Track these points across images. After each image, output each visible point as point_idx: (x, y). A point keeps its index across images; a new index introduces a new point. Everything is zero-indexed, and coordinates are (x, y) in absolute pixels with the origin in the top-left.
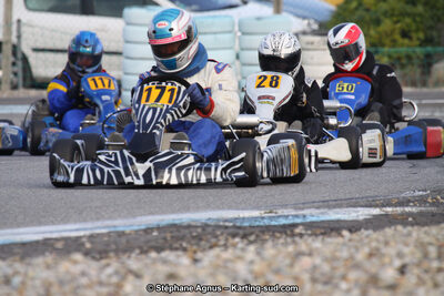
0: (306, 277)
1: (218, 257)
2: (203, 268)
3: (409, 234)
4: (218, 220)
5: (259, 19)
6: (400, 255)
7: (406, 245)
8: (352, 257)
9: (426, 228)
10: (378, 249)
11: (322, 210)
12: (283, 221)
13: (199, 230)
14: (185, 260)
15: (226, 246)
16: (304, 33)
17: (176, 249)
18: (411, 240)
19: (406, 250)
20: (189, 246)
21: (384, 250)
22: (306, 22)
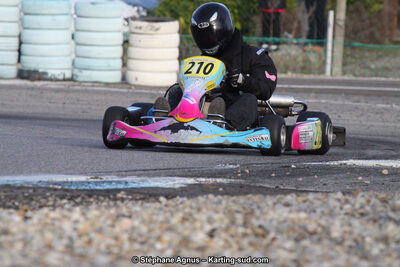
0: (125, 237)
1: (47, 215)
2: (33, 225)
3: (220, 202)
4: (48, 183)
5: (93, 4)
6: (210, 221)
7: (217, 212)
8: (167, 221)
9: (234, 198)
10: (191, 215)
11: (143, 178)
12: (107, 187)
13: (31, 191)
14: (17, 218)
15: (54, 207)
16: (134, 19)
17: (9, 207)
18: (221, 208)
19: (216, 216)
20: (21, 205)
21: (196, 216)
22: (136, 8)
